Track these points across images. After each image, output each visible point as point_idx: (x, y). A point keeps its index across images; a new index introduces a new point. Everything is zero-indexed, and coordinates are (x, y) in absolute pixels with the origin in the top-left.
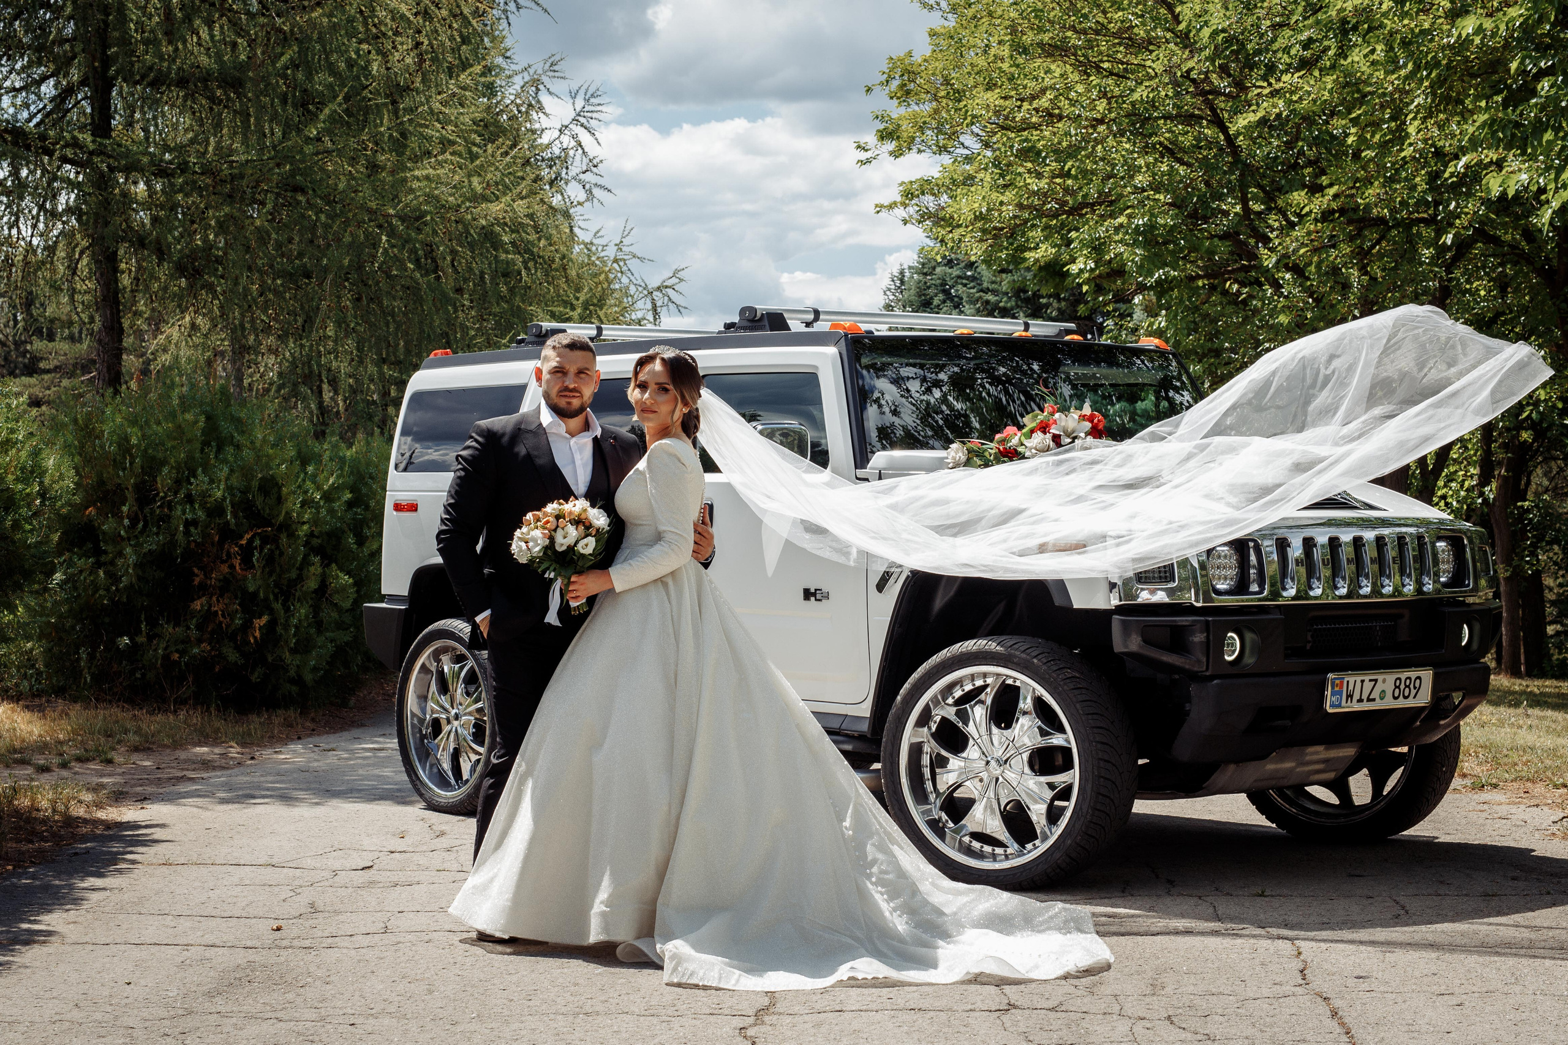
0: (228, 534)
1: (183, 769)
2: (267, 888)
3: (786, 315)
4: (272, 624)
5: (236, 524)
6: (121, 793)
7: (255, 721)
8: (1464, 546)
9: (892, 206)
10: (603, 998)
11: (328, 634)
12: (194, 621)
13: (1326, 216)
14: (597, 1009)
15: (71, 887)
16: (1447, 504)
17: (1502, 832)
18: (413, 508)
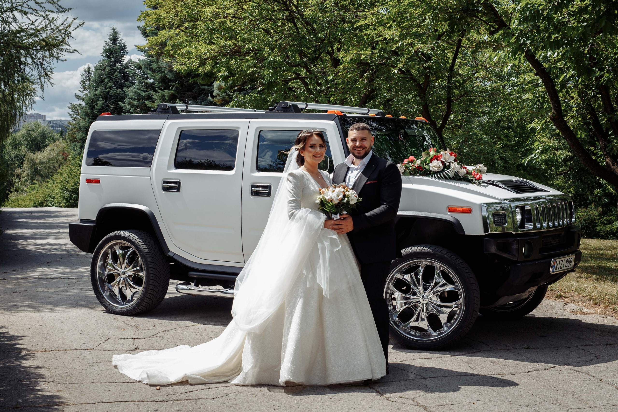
18: (97, 182)
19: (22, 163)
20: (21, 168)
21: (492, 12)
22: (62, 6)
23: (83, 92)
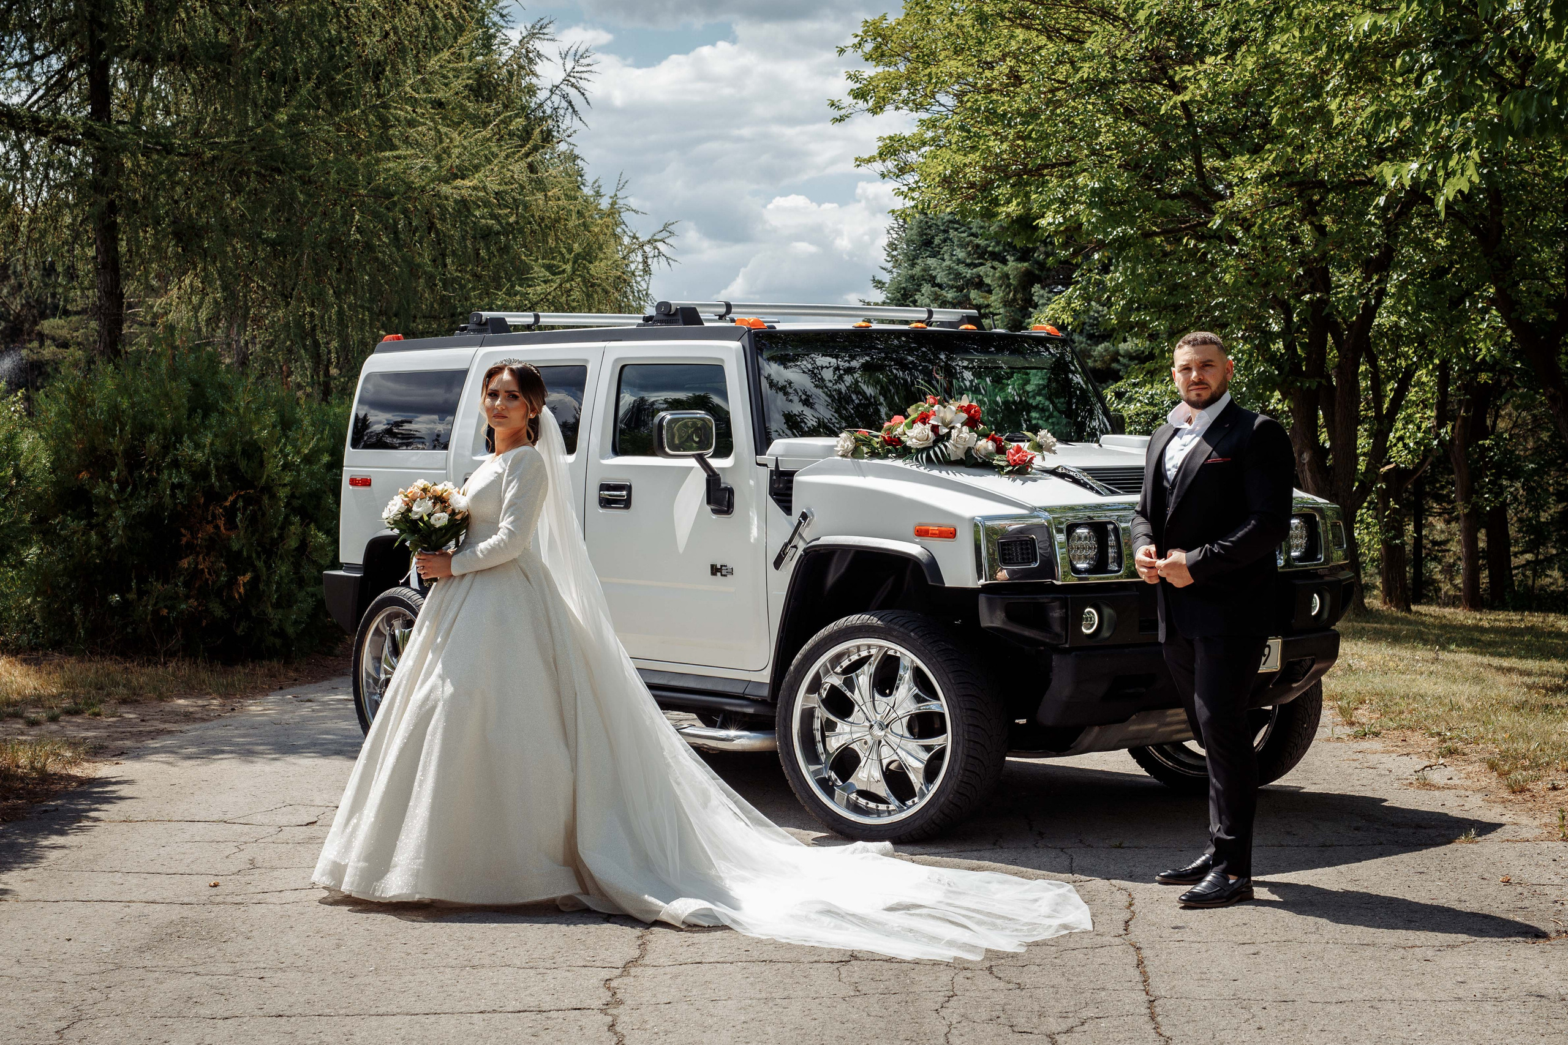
0: (214, 496)
1: (165, 722)
2: (214, 845)
3: (698, 309)
4: (256, 580)
5: (221, 487)
6: (102, 747)
7: (240, 672)
8: (1316, 523)
9: (869, 161)
10: (491, 952)
11: (309, 589)
12: (182, 578)
13: (1266, 178)
14: (483, 962)
15: (33, 845)
16: (1405, 445)
17: (1364, 782)
18: (367, 483)
23: (891, 272)
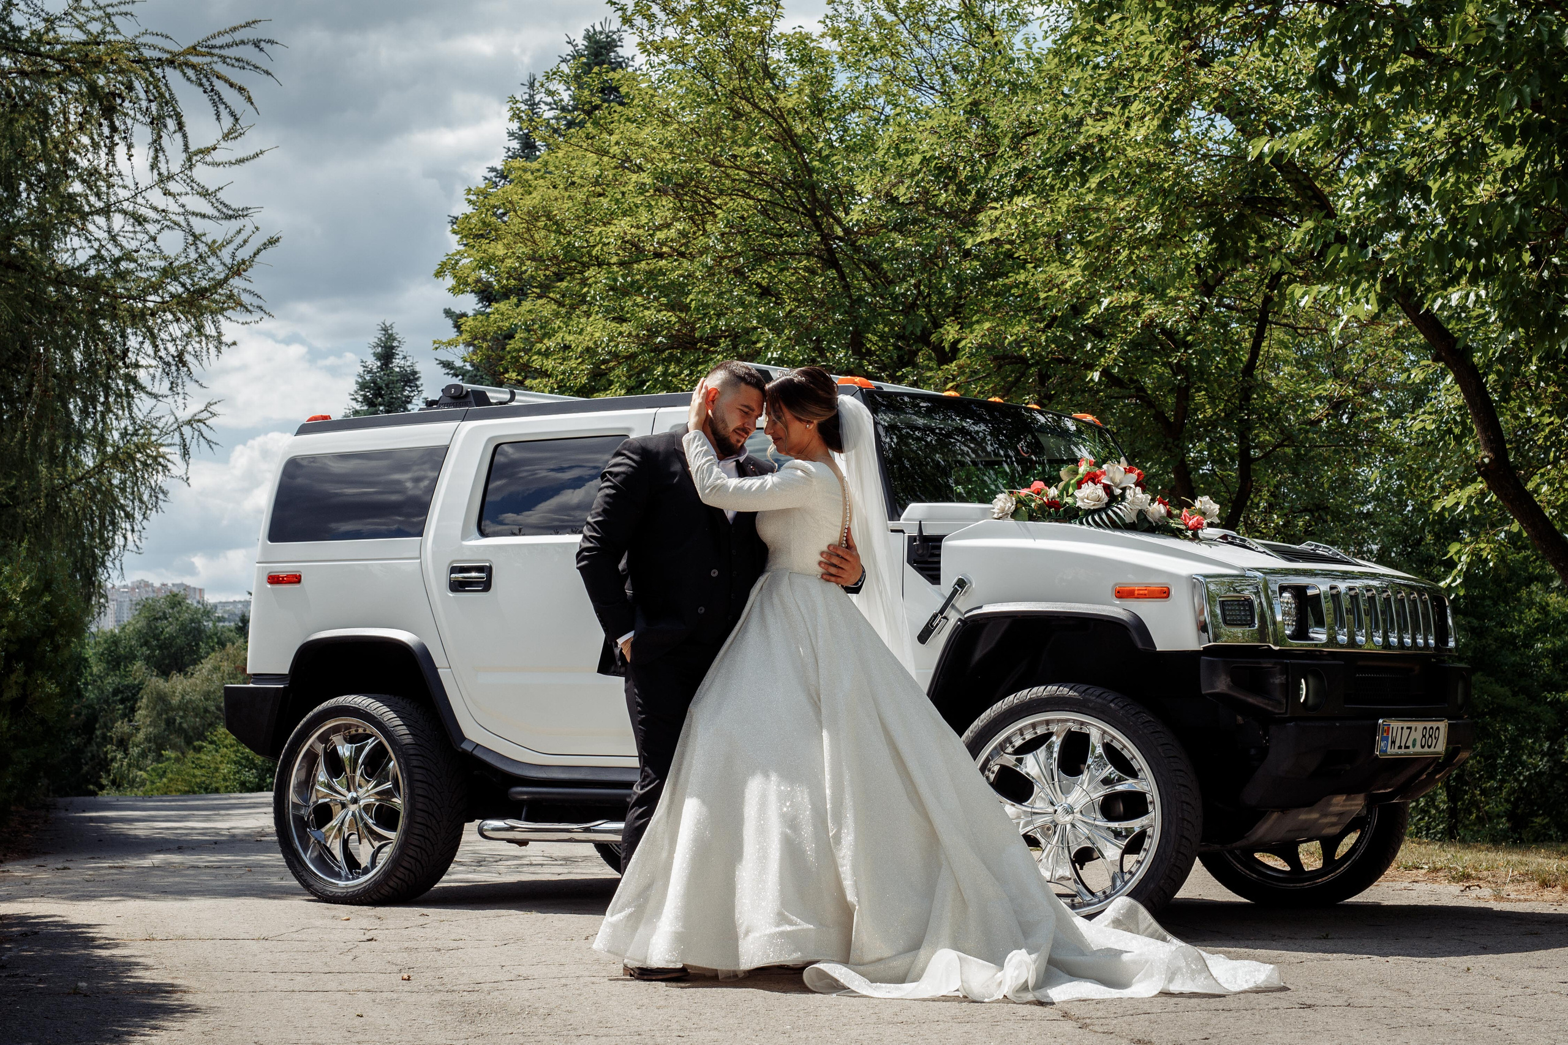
18: (295, 579)
19: (133, 710)
20: (130, 721)
21: (1315, 202)
22: (227, 202)
